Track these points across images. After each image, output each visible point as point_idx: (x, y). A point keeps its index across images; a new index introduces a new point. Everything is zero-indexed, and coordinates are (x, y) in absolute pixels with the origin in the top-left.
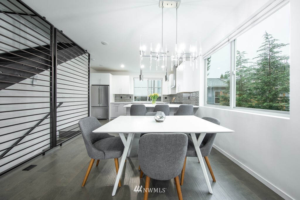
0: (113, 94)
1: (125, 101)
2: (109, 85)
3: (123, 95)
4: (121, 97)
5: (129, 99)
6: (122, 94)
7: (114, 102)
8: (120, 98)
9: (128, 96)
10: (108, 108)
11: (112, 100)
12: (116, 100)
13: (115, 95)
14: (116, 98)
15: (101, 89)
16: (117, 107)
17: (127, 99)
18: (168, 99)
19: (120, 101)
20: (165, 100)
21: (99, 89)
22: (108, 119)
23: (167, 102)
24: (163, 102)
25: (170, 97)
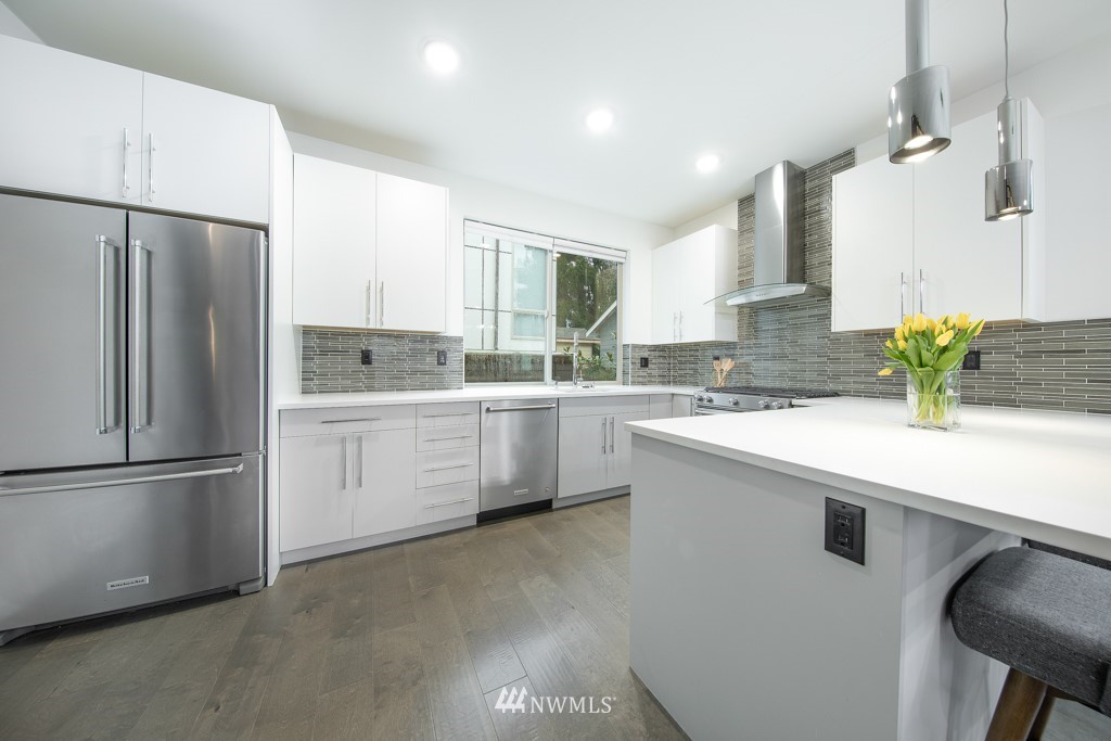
0: (295, 329)
1: (402, 389)
2: (265, 229)
3: (383, 334)
4: (366, 358)
5: (431, 373)
6: (371, 333)
8: (354, 362)
9: (427, 346)
10: (252, 464)
11: (284, 388)
12: (310, 381)
13: (307, 331)
14: (314, 365)
15: (149, 253)
16: (351, 448)
17: (415, 372)
18: (653, 366)
19: (357, 390)
20: (641, 374)
21: (117, 250)
22: (261, 582)
23: (650, 383)
24: (633, 383)
25: (661, 360)
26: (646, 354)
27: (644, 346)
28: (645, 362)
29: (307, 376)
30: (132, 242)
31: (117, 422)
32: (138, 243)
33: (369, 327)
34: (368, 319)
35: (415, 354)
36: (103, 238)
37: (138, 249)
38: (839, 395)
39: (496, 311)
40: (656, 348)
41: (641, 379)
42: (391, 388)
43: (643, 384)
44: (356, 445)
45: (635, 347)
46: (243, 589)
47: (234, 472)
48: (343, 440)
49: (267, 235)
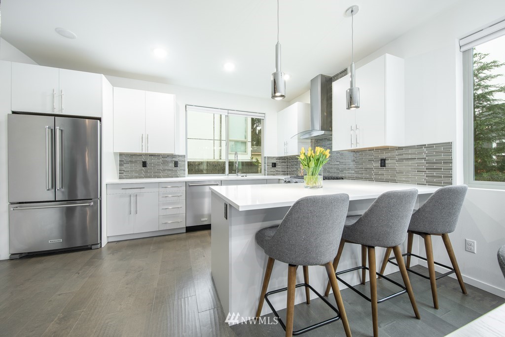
0: (115, 154)
1: (159, 177)
2: (100, 119)
3: (151, 155)
4: (144, 164)
5: (172, 170)
6: (146, 155)
7: (117, 181)
8: (139, 166)
9: (169, 159)
10: (96, 203)
11: (109, 174)
12: (122, 174)
13: (121, 154)
14: (123, 168)
15: (62, 130)
16: (133, 199)
17: (164, 170)
18: (279, 167)
19: (141, 177)
20: (272, 170)
21: (52, 130)
22: (99, 245)
23: (277, 174)
24: (268, 175)
25: (283, 164)
26: (274, 161)
27: (274, 157)
28: (274, 165)
29: (121, 172)
30: (56, 128)
31: (52, 187)
32: (58, 128)
33: (143, 152)
34: (142, 149)
35: (165, 163)
36: (47, 127)
37: (58, 130)
38: (342, 179)
39: (221, 140)
40: (280, 158)
41: (272, 173)
42: (155, 177)
43: (274, 175)
44: (135, 198)
45: (269, 158)
46: (93, 247)
47: (89, 205)
48: (130, 196)
49: (101, 121)
